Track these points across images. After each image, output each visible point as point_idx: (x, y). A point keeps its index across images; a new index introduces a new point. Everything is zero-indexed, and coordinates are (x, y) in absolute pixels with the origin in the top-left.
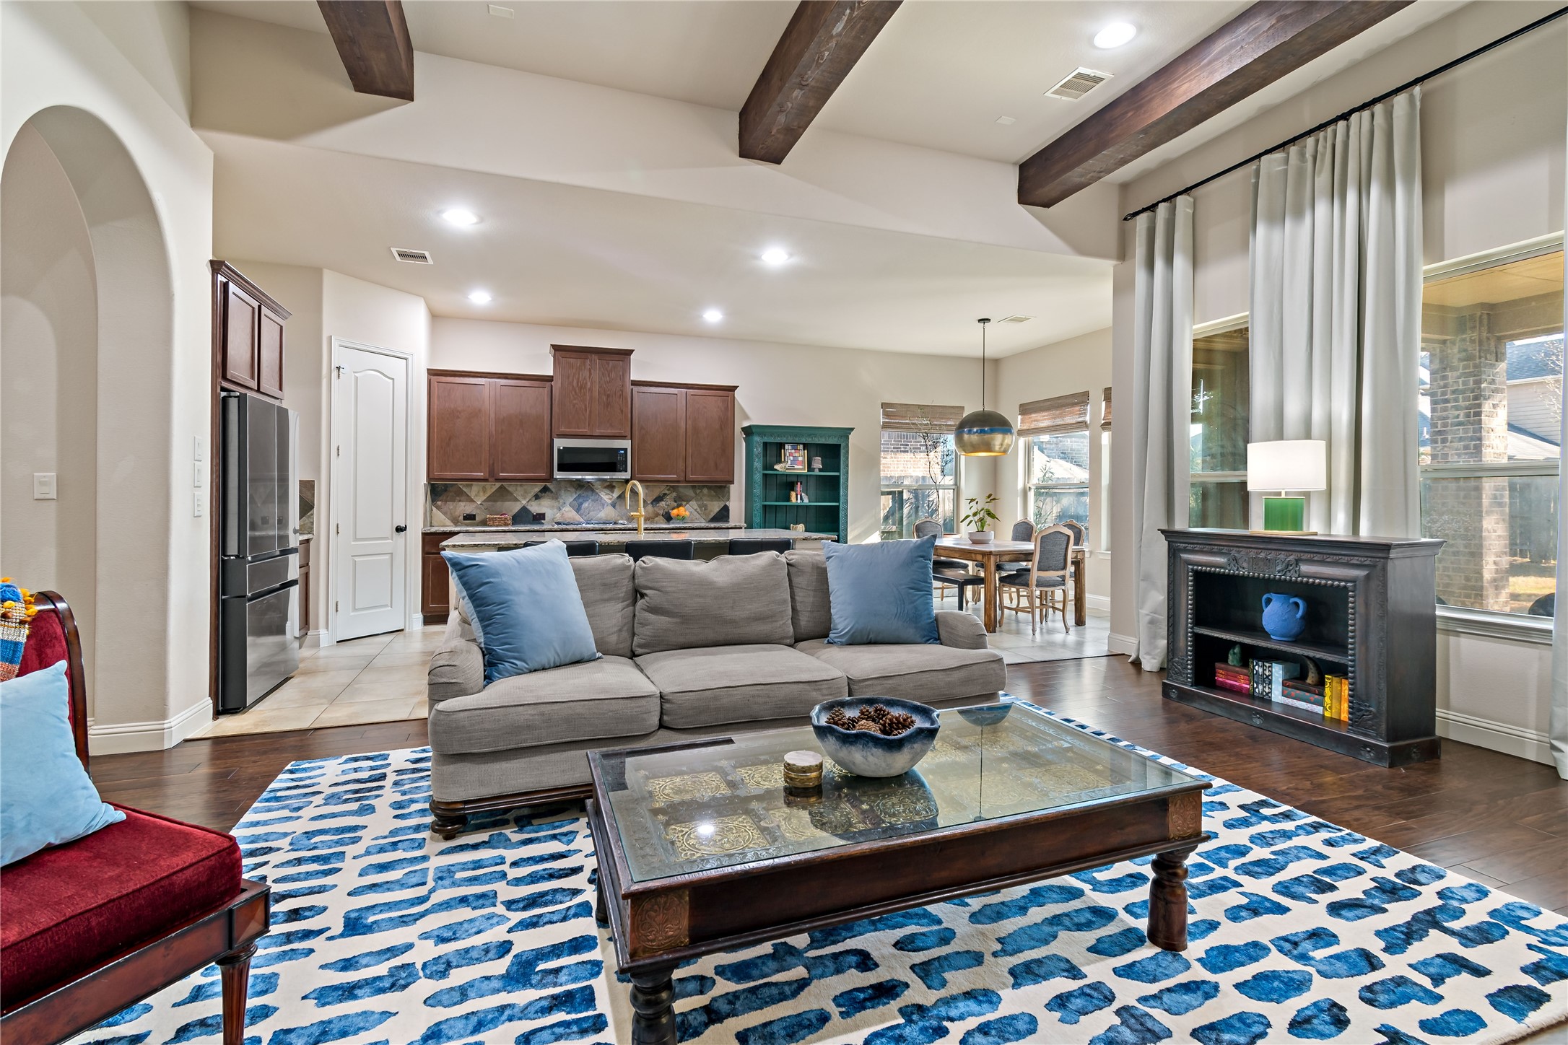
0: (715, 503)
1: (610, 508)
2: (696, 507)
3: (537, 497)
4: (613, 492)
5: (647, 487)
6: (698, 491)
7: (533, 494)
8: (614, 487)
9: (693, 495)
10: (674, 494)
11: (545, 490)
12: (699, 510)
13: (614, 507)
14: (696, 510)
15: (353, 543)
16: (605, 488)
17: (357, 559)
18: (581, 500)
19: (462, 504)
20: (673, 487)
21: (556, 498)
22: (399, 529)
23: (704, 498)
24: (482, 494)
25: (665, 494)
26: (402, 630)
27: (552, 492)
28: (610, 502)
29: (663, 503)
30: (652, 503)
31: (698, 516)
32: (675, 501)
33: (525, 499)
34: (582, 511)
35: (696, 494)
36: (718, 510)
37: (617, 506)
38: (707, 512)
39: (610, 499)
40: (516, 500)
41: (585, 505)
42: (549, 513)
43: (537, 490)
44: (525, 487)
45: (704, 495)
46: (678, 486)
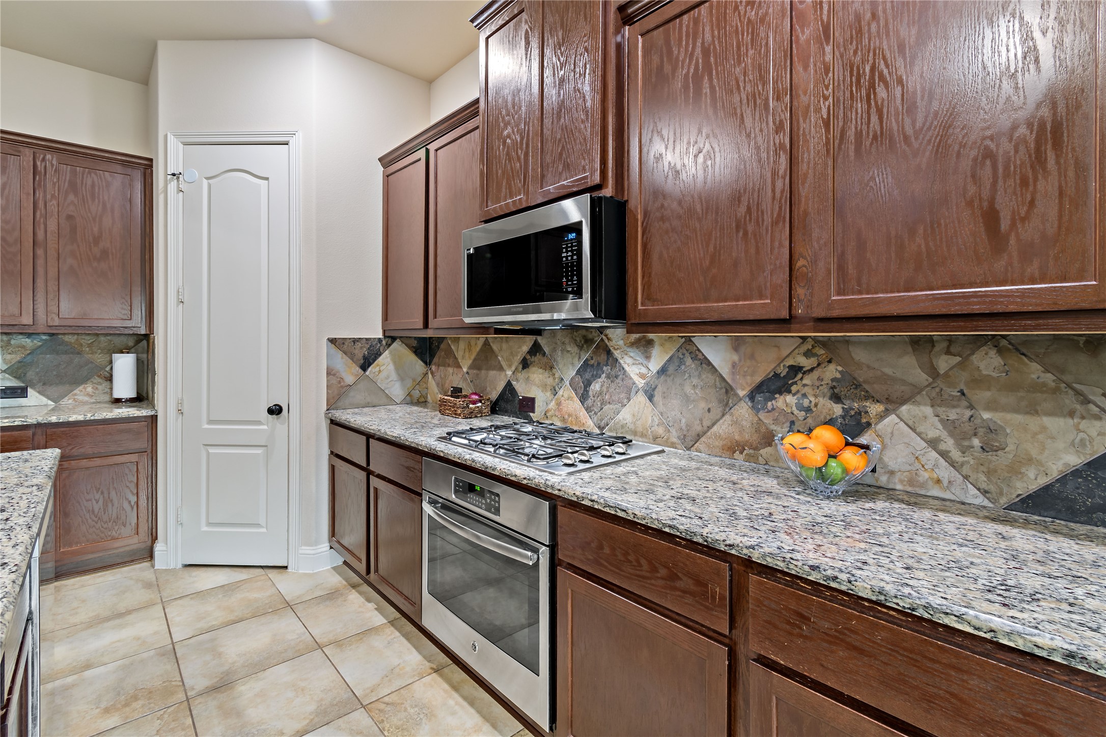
0: (1054, 424)
1: (640, 399)
2: (934, 429)
3: (525, 364)
4: (648, 357)
5: (736, 345)
6: (944, 363)
7: (519, 358)
8: (650, 343)
9: (921, 377)
10: (832, 371)
11: (536, 349)
12: (949, 444)
13: (651, 398)
14: (933, 443)
15: (206, 426)
16: (633, 344)
17: (212, 450)
18: (587, 375)
19: (450, 370)
20: (824, 343)
21: (550, 368)
22: (275, 411)
23: (981, 395)
24: (467, 354)
25: (795, 370)
26: (286, 567)
27: (544, 354)
28: (640, 383)
29: (790, 399)
30: (752, 396)
31: (945, 472)
32: (836, 398)
33: (510, 366)
34: (589, 402)
35: (934, 373)
36: (1074, 460)
37: (657, 398)
38: (1002, 460)
39: (642, 376)
40: (501, 369)
41: (596, 387)
42: (543, 401)
43: (525, 348)
44: (511, 343)
45: (979, 382)
46: (847, 342)
